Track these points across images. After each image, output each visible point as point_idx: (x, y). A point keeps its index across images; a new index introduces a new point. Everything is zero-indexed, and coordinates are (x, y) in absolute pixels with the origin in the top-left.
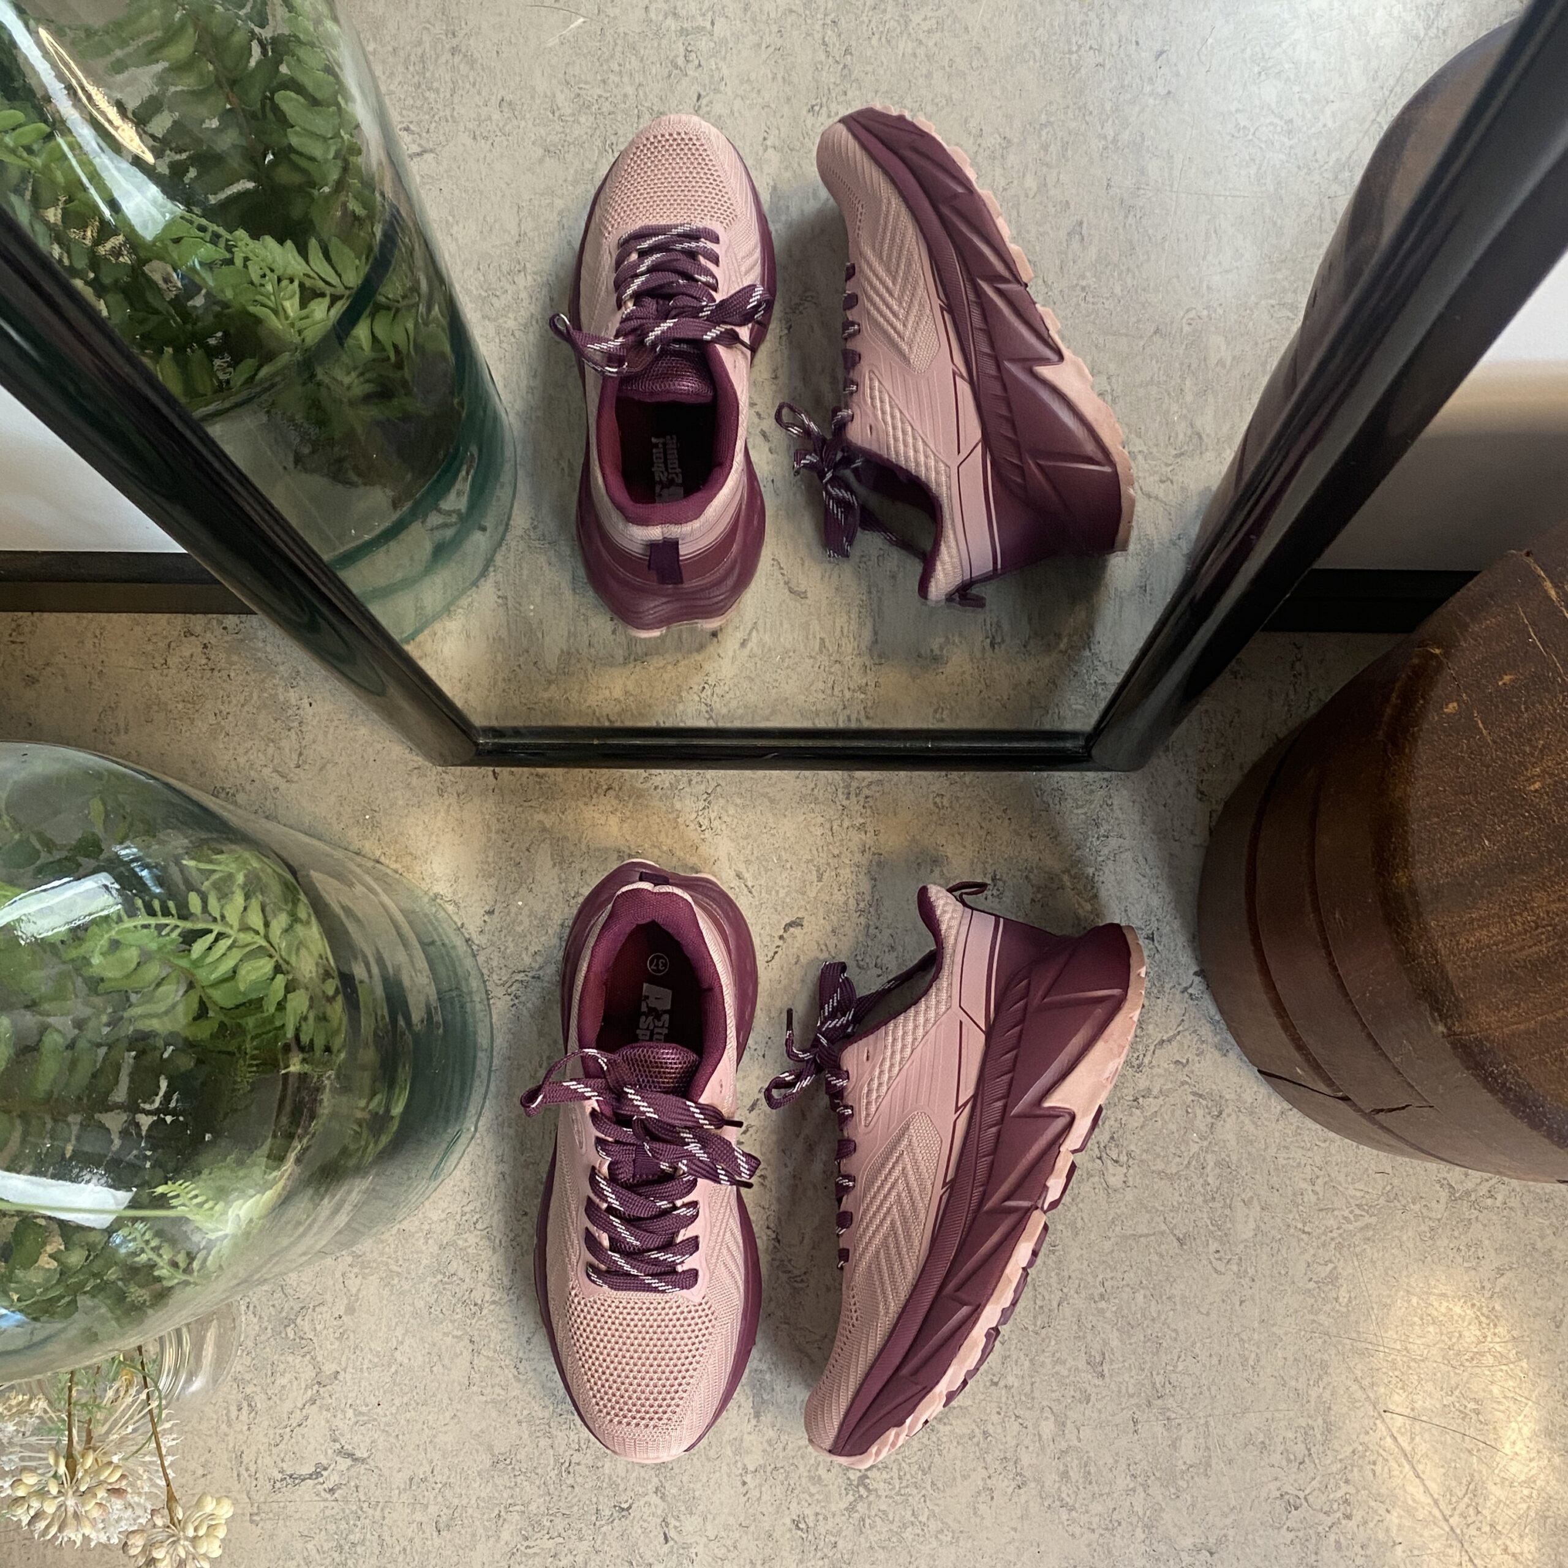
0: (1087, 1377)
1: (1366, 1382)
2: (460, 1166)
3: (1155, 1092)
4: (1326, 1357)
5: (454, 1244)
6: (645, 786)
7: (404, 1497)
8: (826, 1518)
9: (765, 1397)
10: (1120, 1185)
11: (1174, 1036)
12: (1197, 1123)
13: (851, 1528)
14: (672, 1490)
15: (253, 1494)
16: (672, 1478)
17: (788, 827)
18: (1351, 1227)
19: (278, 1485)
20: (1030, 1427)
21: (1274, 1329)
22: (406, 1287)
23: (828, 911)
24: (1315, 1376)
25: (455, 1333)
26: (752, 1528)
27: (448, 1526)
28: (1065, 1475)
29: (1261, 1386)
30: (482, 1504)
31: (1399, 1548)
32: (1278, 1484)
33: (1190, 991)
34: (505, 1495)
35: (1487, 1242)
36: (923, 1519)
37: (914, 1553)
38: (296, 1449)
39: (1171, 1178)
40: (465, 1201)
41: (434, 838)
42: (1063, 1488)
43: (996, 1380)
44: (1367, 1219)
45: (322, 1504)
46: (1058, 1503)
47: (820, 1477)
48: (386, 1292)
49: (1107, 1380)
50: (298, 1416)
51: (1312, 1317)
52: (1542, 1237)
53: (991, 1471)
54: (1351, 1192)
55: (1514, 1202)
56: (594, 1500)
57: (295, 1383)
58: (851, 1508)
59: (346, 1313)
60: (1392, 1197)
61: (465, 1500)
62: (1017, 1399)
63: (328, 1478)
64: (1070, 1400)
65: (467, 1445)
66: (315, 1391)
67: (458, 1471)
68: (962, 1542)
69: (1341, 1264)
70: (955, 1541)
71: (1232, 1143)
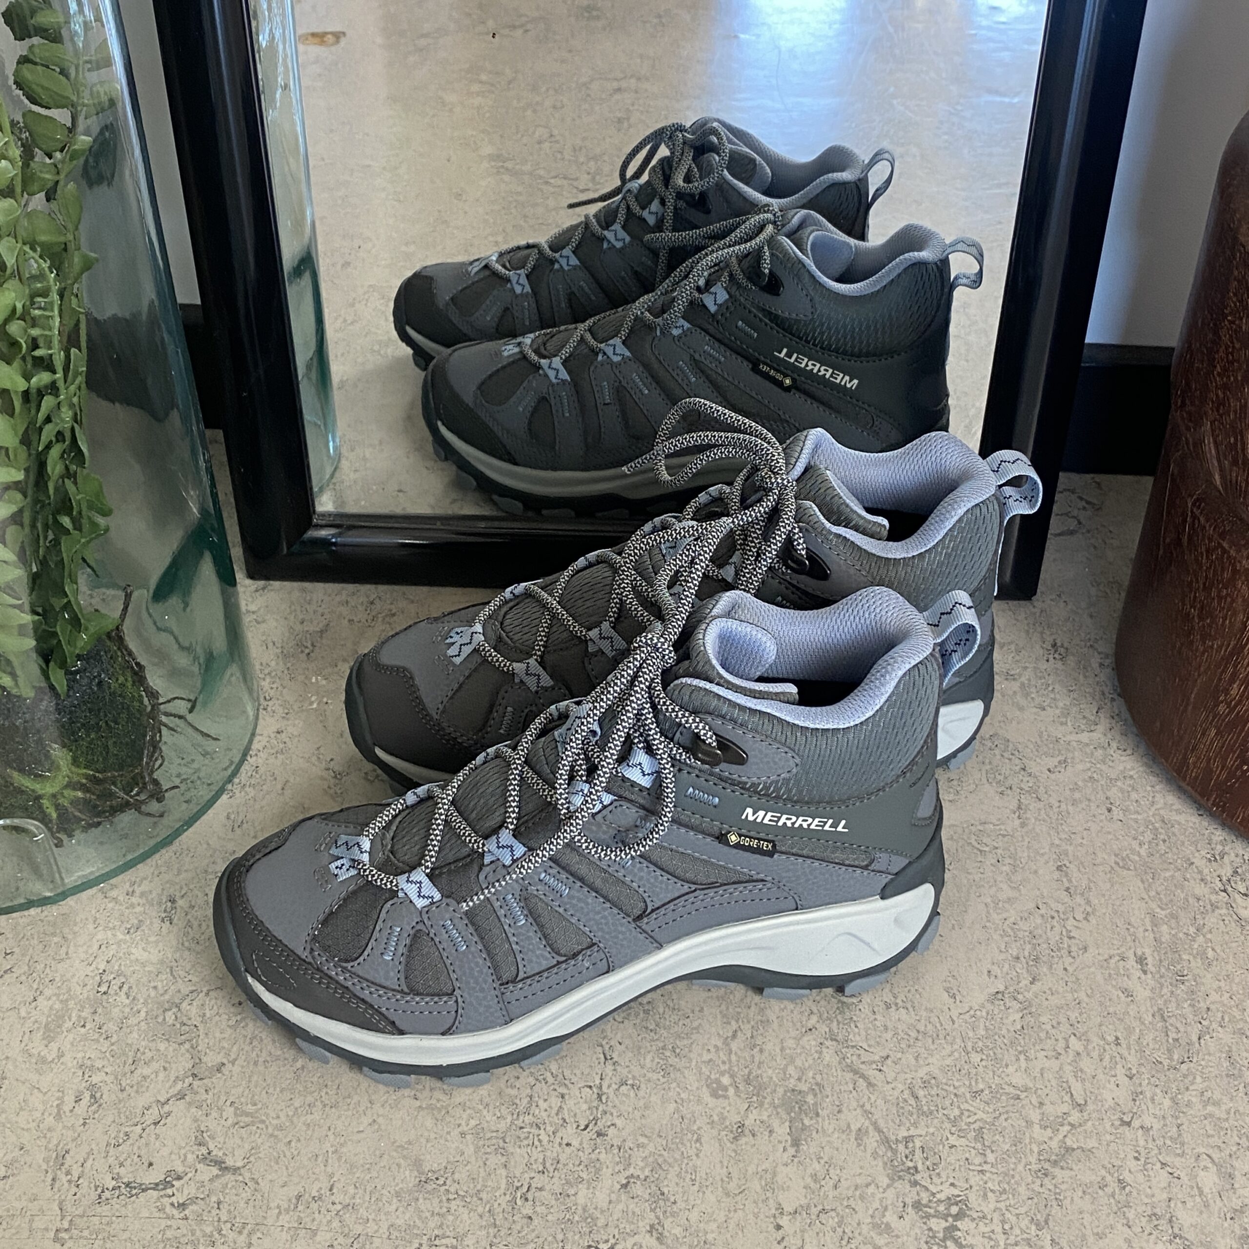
7: (284, 1219)
9: (807, 1122)
14: (674, 1230)
15: (68, 1206)
16: (673, 1215)
19: (107, 1194)
20: (1185, 1178)
30: (395, 1234)
34: (431, 1224)
38: (143, 1152)
43: (1127, 1119)
45: (164, 1223)
47: (888, 1225)
50: (157, 1112)
53: (1139, 1230)
56: (560, 1237)
57: (162, 1075)
61: (371, 1228)
62: (1160, 1142)
63: (181, 1190)
64: (1234, 1149)
65: (385, 1156)
66: (186, 1085)
67: (369, 1189)
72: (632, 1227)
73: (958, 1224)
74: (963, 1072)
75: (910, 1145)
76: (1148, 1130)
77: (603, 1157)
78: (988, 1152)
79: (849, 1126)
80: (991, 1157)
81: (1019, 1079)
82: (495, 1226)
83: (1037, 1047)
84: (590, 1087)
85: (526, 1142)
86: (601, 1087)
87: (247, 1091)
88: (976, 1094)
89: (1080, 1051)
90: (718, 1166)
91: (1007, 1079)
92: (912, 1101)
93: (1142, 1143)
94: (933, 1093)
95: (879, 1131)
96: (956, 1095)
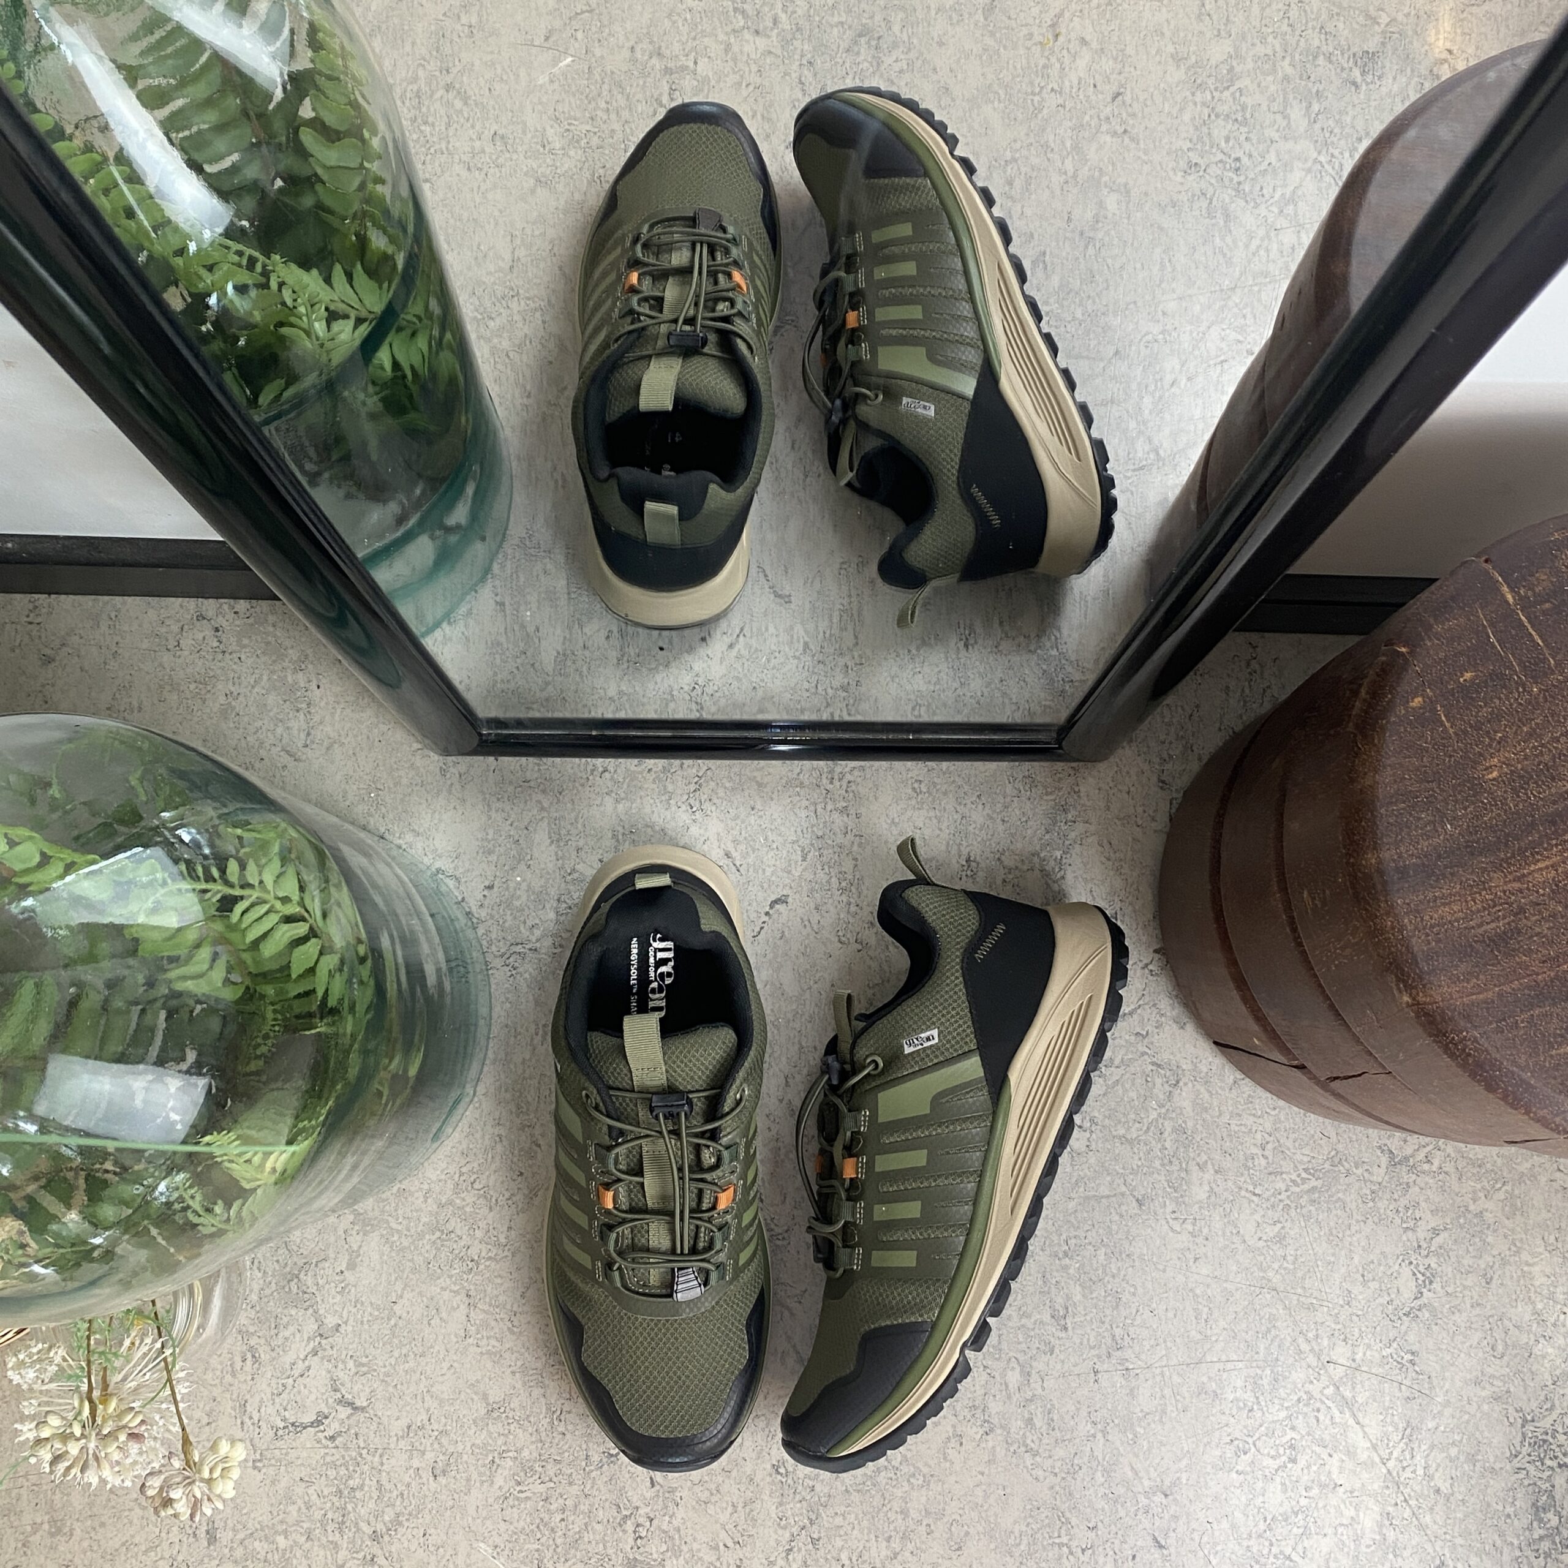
0: (1052, 1330)
1: (1310, 1335)
2: (459, 1129)
3: (1117, 1062)
4: (1274, 1311)
6: (639, 769)
7: (402, 1444)
10: (1084, 1149)
11: (1135, 1010)
12: (1155, 1091)
15: (256, 1441)
17: (775, 810)
18: (1297, 1190)
19: (280, 1432)
20: (998, 1377)
22: (406, 1244)
23: (812, 890)
24: (1264, 1328)
25: (453, 1287)
26: (734, 1473)
27: (444, 1472)
28: (1029, 1422)
30: (477, 1451)
31: (1341, 1490)
33: (1151, 967)
34: (499, 1442)
35: (1423, 1204)
36: (896, 1464)
37: (887, 1495)
38: (298, 1399)
39: (1130, 1142)
40: (464, 1162)
41: (437, 815)
42: (1028, 1434)
44: (1313, 1183)
45: (323, 1451)
46: (1023, 1449)
48: (386, 1248)
49: (1070, 1332)
50: (300, 1366)
51: (1261, 1274)
52: (1474, 1200)
53: (961, 1418)
54: (1299, 1157)
55: (1449, 1167)
57: (298, 1335)
59: (347, 1269)
60: (1336, 1160)
61: (460, 1447)
63: (329, 1426)
64: (1035, 1352)
65: (463, 1394)
66: (317, 1343)
67: (455, 1419)
68: (932, 1486)
69: (1288, 1225)
70: (926, 1484)
71: (1189, 1110)
87: (360, 1346)
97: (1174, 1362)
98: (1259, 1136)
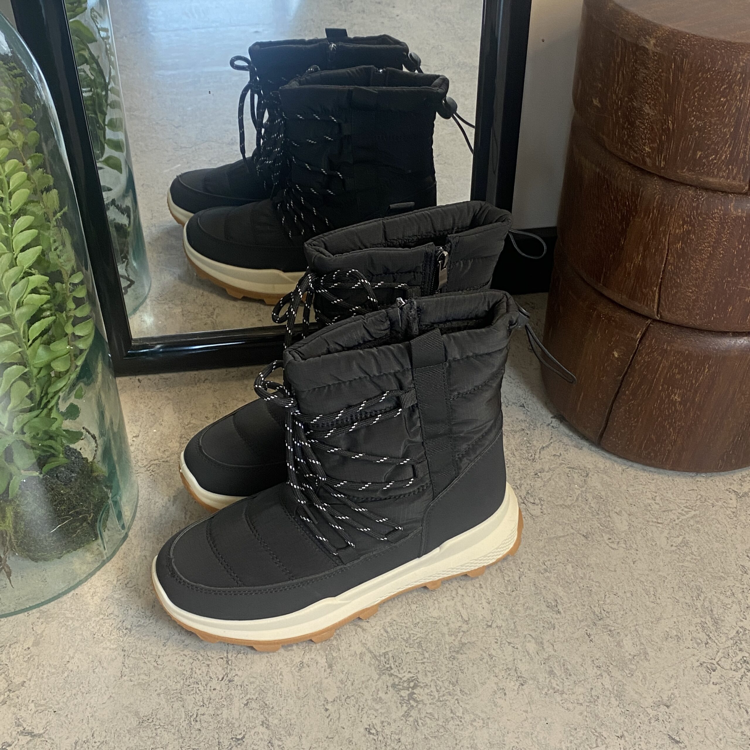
0: (549, 614)
3: (546, 469)
4: (698, 583)
5: (112, 597)
8: (389, 724)
9: (335, 655)
10: (540, 514)
11: (549, 445)
12: (575, 480)
13: (409, 728)
14: (273, 721)
16: (272, 714)
18: (685, 517)
20: (520, 648)
21: (660, 573)
22: (77, 624)
24: (695, 594)
25: (112, 646)
26: (336, 738)
28: (551, 673)
29: (663, 604)
32: (697, 658)
36: (460, 715)
37: (458, 737)
39: (568, 507)
40: (120, 573)
42: (552, 681)
43: (489, 624)
44: (693, 513)
47: (380, 698)
48: (63, 629)
49: (563, 614)
51: (681, 564)
53: (501, 677)
54: (678, 501)
56: (216, 736)
58: (407, 715)
59: (33, 646)
60: (703, 500)
62: (506, 632)
64: (542, 629)
65: (119, 714)
66: (6, 696)
67: (113, 732)
68: (490, 724)
69: (687, 536)
70: (486, 725)
71: (599, 487)
72: (253, 724)
73: (415, 691)
74: (409, 615)
75: (387, 656)
76: (500, 627)
77: (233, 692)
78: (425, 652)
79: (355, 653)
80: (427, 655)
81: (435, 614)
82: (182, 737)
83: (443, 596)
84: (222, 658)
85: (192, 692)
86: (227, 657)
87: (39, 694)
88: (416, 625)
89: (464, 593)
90: (292, 685)
91: (430, 615)
92: (385, 634)
93: (498, 634)
94: (395, 628)
95: (371, 652)
96: (406, 627)
97: (641, 623)
98: (648, 493)
